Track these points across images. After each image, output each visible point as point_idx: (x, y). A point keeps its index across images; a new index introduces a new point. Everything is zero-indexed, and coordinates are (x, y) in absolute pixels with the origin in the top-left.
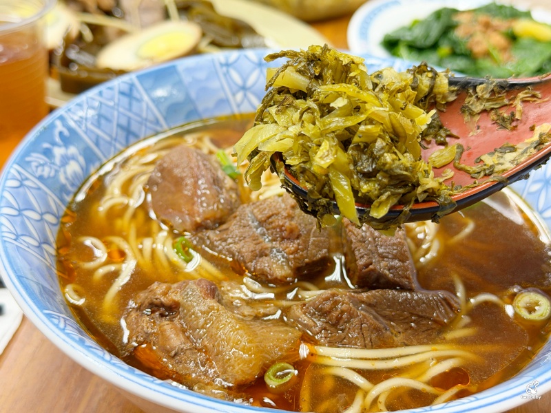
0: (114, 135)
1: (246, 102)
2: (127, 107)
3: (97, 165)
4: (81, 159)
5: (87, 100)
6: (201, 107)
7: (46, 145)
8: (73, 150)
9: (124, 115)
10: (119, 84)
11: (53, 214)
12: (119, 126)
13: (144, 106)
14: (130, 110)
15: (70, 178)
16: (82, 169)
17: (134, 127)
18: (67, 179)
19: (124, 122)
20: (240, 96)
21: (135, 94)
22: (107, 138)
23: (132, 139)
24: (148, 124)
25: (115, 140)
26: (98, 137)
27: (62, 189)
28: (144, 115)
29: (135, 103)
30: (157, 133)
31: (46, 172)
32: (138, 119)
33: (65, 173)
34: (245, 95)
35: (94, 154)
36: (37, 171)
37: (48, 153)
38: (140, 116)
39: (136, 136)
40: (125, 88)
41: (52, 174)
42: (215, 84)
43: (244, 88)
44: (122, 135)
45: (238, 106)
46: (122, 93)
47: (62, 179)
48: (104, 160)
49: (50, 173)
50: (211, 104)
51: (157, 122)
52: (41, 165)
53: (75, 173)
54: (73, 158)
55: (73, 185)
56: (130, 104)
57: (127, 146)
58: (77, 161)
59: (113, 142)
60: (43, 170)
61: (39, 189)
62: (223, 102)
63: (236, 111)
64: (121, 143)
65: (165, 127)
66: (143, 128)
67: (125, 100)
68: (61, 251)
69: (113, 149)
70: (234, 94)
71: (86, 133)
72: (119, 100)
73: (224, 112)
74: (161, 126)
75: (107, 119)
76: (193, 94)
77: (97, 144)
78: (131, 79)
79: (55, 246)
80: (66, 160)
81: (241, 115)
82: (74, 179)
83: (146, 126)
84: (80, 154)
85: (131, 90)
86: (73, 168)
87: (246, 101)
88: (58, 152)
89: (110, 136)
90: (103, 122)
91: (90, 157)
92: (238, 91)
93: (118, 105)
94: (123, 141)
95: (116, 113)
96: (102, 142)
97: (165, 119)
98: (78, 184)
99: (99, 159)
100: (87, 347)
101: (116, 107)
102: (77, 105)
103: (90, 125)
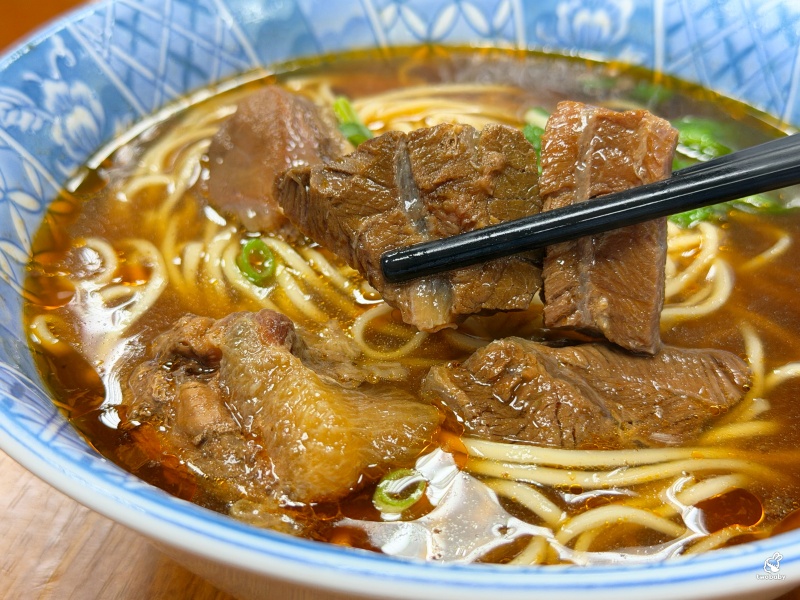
0: (161, 70)
1: (400, 25)
2: (187, 22)
3: (128, 118)
4: (97, 106)
5: (114, 6)
6: (320, 29)
7: (29, 76)
8: (80, 89)
9: (181, 36)
11: (33, 195)
12: (171, 54)
13: (218, 23)
14: (192, 26)
15: (73, 136)
16: (98, 123)
17: (199, 58)
18: (66, 137)
19: (179, 47)
20: (389, 13)
22: (149, 74)
23: (195, 81)
24: (225, 55)
25: (164, 78)
26: (130, 70)
27: (57, 153)
28: (217, 38)
29: (201, 17)
30: (240, 73)
31: (25, 120)
32: (206, 45)
33: (63, 126)
34: (399, 12)
35: (124, 100)
36: (5, 117)
37: (33, 91)
38: (211, 41)
39: (203, 74)
41: (37, 125)
44: (176, 71)
45: (386, 31)
47: (56, 136)
48: (141, 111)
49: (33, 122)
50: (338, 25)
51: (241, 52)
52: (16, 107)
53: (83, 129)
54: (81, 102)
55: (77, 148)
56: (193, 20)
57: (187, 94)
58: (89, 109)
59: (159, 82)
60: (19, 118)
61: (8, 148)
62: (360, 22)
63: (383, 42)
64: (173, 85)
65: (256, 63)
66: (216, 61)
67: (183, 11)
68: (38, 259)
69: (157, 95)
70: (379, 10)
71: (108, 61)
72: (172, 9)
73: (361, 42)
74: (248, 60)
75: (147, 40)
76: (306, 7)
77: (129, 83)
79: (27, 247)
80: (66, 105)
81: (392, 50)
82: (78, 137)
83: (221, 58)
84: (95, 96)
86: (80, 119)
87: (400, 22)
88: (52, 89)
89: (155, 71)
90: (142, 46)
91: (115, 107)
93: (171, 18)
94: (178, 81)
95: (165, 32)
96: (137, 81)
97: (257, 48)
98: (89, 148)
99: (133, 111)
100: (13, 416)
101: (166, 22)
102: (98, 13)
103: (116, 50)
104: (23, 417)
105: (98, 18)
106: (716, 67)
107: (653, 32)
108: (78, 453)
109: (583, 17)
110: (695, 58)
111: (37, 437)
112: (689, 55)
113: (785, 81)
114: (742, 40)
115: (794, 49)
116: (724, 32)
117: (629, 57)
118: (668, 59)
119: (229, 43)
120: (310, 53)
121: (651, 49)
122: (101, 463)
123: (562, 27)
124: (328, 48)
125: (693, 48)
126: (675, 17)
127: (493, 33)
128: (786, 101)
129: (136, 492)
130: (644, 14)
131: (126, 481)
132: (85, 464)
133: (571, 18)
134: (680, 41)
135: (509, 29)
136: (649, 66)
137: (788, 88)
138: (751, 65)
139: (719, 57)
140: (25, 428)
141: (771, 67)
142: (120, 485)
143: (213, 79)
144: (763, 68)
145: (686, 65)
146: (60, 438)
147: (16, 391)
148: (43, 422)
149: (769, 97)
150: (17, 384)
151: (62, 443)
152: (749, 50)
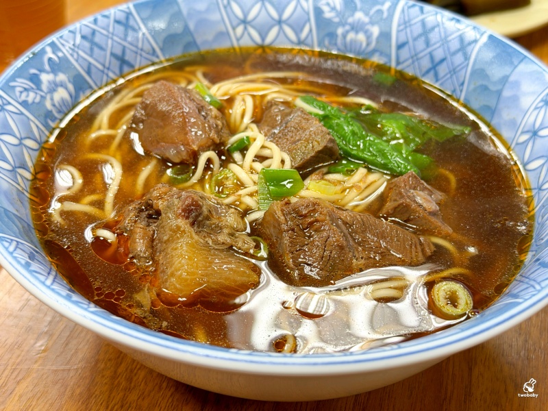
0: (107, 65)
2: (122, 36)
3: (88, 92)
4: (71, 87)
5: (81, 27)
6: (199, 40)
7: (33, 71)
8: (62, 77)
9: (120, 44)
10: (115, 12)
11: (35, 140)
12: (113, 54)
13: (140, 35)
14: (125, 40)
15: (57, 104)
16: (71, 96)
17: (129, 57)
18: (54, 105)
19: (118, 51)
20: (240, 30)
21: (131, 22)
22: (100, 67)
23: (126, 70)
24: (144, 54)
25: (108, 69)
26: (90, 65)
27: (48, 115)
28: (140, 45)
29: (130, 33)
30: (153, 64)
31: (31, 97)
32: (134, 49)
33: (52, 99)
34: (245, 28)
35: (86, 82)
36: (20, 96)
37: (35, 80)
38: (137, 47)
39: (132, 66)
40: (121, 16)
41: (38, 99)
42: (215, 17)
43: (244, 22)
44: (115, 64)
45: (238, 40)
46: (117, 22)
47: (48, 105)
48: (95, 88)
49: (35, 98)
50: (210, 37)
51: (154, 53)
52: (26, 89)
53: (63, 100)
54: (62, 85)
55: (60, 112)
56: (126, 35)
58: (66, 88)
59: (106, 71)
60: (28, 96)
61: (22, 114)
62: (224, 35)
63: (235, 44)
64: (114, 73)
65: (162, 58)
66: (139, 58)
67: (120, 29)
68: (39, 176)
69: (105, 78)
70: (234, 28)
71: (77, 61)
72: (114, 28)
73: (224, 45)
74: (158, 57)
75: (101, 48)
76: (192, 26)
77: (89, 73)
78: (128, 8)
79: (32, 170)
80: (54, 87)
81: (241, 49)
82: (61, 106)
83: (141, 55)
84: (70, 81)
85: (127, 18)
86: (61, 94)
87: (246, 35)
88: (46, 78)
89: (104, 66)
90: (96, 50)
91: (80, 86)
92: (238, 25)
93: (113, 34)
94: (117, 71)
95: (110, 42)
96: (93, 70)
97: (162, 50)
98: (66, 111)
99: (91, 87)
100: (31, 272)
101: (110, 35)
102: (70, 31)
103: (81, 53)
104: (36, 272)
105: (71, 35)
106: (424, 70)
107: (390, 46)
108: (65, 292)
109: (351, 36)
110: (413, 62)
111: (43, 283)
112: (410, 61)
113: (461, 80)
114: (439, 54)
115: (467, 62)
116: (429, 50)
117: (377, 59)
118: (398, 63)
119: (147, 47)
120: (193, 51)
121: (389, 56)
122: (75, 297)
123: (339, 41)
124: (203, 49)
125: (412, 57)
126: (402, 39)
127: (300, 43)
128: (461, 91)
129: (93, 313)
130: (385, 36)
131: (89, 307)
132: (68, 298)
133: (344, 36)
134: (405, 53)
135: (309, 41)
136: (388, 65)
137: (463, 84)
138: (443, 70)
139: (426, 63)
140: (37, 278)
141: (454, 71)
142: (86, 309)
143: (137, 67)
144: (450, 72)
145: (409, 66)
146: (55, 284)
147: (32, 257)
148: (46, 275)
149: (453, 89)
150: (31, 253)
151: (55, 287)
152: (442, 61)
